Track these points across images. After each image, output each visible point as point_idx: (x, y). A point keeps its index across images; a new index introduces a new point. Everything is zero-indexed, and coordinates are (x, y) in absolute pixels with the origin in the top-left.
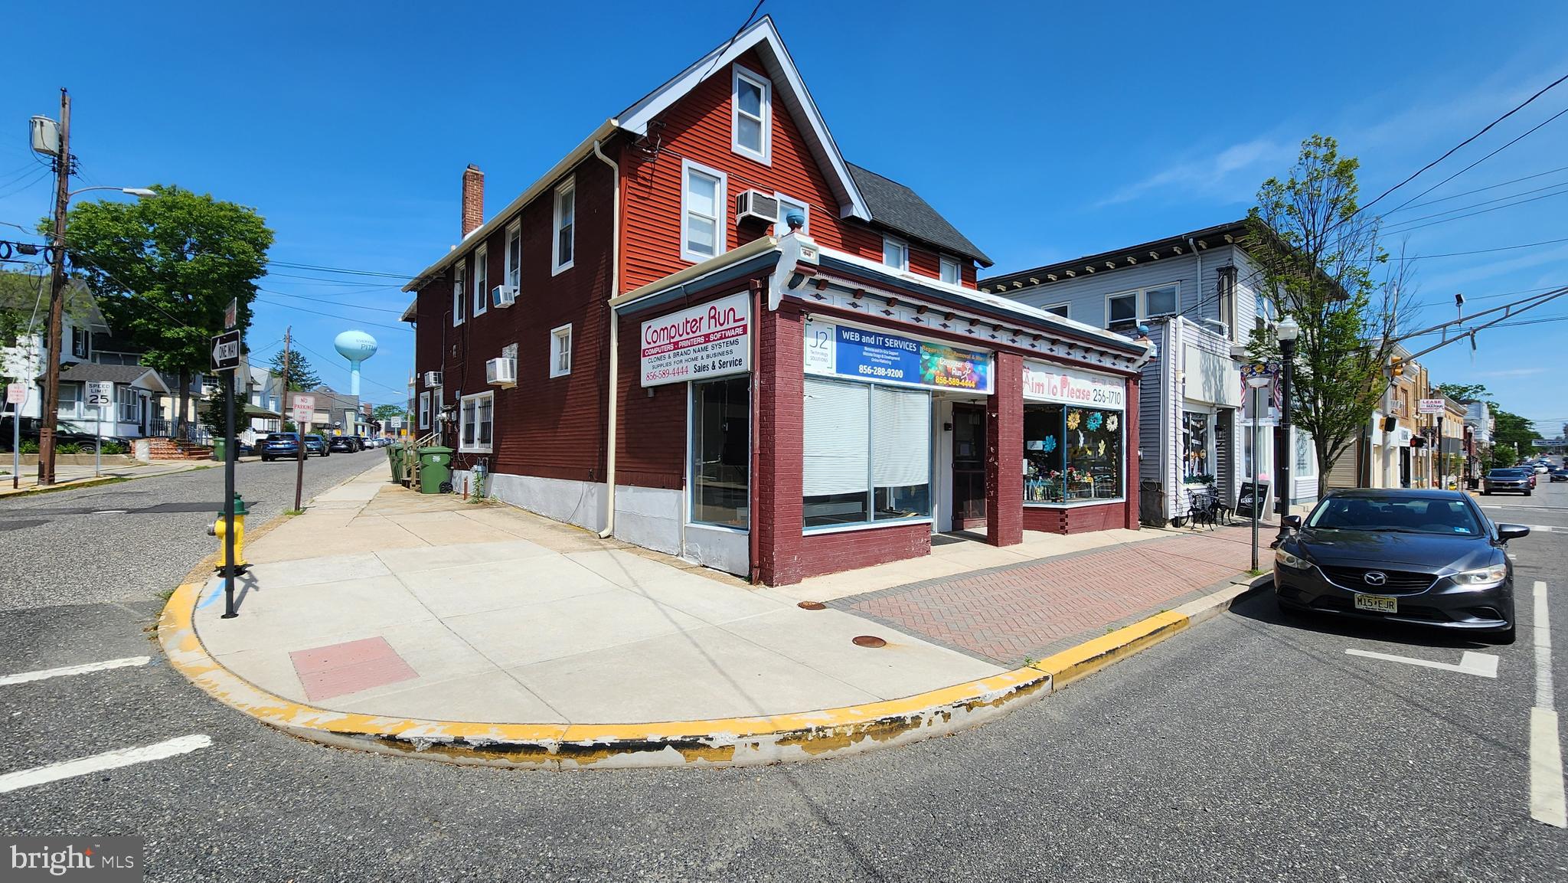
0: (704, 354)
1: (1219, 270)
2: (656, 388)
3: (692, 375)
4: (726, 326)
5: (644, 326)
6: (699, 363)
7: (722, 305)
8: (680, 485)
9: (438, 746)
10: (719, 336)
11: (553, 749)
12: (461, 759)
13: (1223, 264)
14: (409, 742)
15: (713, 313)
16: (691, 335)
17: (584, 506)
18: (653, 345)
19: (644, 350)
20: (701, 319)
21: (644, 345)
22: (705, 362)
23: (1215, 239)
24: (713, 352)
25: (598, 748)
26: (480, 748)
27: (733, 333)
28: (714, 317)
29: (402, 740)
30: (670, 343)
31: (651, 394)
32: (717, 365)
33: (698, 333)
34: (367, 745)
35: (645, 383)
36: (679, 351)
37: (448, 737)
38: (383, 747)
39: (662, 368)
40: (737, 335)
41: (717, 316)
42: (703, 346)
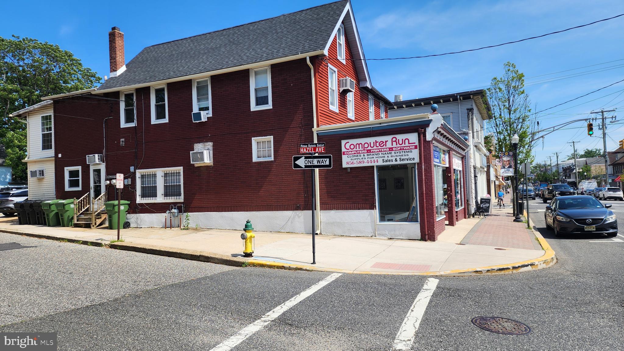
0: (390, 155)
1: (468, 109)
2: (351, 168)
3: (381, 163)
4: (403, 145)
5: (343, 142)
6: (386, 158)
7: (400, 137)
8: (372, 207)
9: (488, 271)
10: (399, 148)
11: (511, 268)
12: (493, 274)
13: (469, 107)
14: (481, 271)
15: (394, 139)
16: (380, 147)
17: (292, 223)
18: (350, 150)
19: (344, 152)
20: (386, 142)
21: (343, 150)
22: (390, 158)
23: (466, 96)
24: (396, 155)
25: (519, 267)
26: (497, 270)
27: (408, 148)
28: (395, 141)
29: (479, 271)
30: (364, 150)
31: (349, 170)
32: (398, 160)
33: (384, 147)
34: (470, 274)
35: (344, 165)
36: (372, 154)
37: (489, 269)
38: (474, 274)
39: (359, 160)
40: (411, 149)
41: (397, 141)
42: (388, 152)
